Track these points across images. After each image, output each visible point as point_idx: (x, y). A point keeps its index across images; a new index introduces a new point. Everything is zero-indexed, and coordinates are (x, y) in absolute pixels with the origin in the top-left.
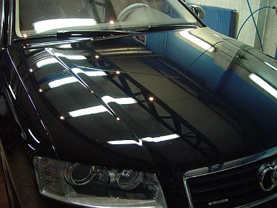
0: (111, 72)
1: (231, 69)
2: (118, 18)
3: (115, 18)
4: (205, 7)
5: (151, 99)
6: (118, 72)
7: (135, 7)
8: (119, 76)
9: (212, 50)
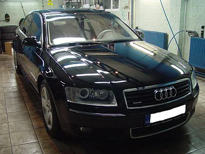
0: (95, 62)
1: (162, 63)
2: (98, 37)
3: (96, 38)
4: (144, 31)
5: (117, 72)
6: (99, 63)
7: (107, 32)
8: (100, 64)
9: (152, 54)
